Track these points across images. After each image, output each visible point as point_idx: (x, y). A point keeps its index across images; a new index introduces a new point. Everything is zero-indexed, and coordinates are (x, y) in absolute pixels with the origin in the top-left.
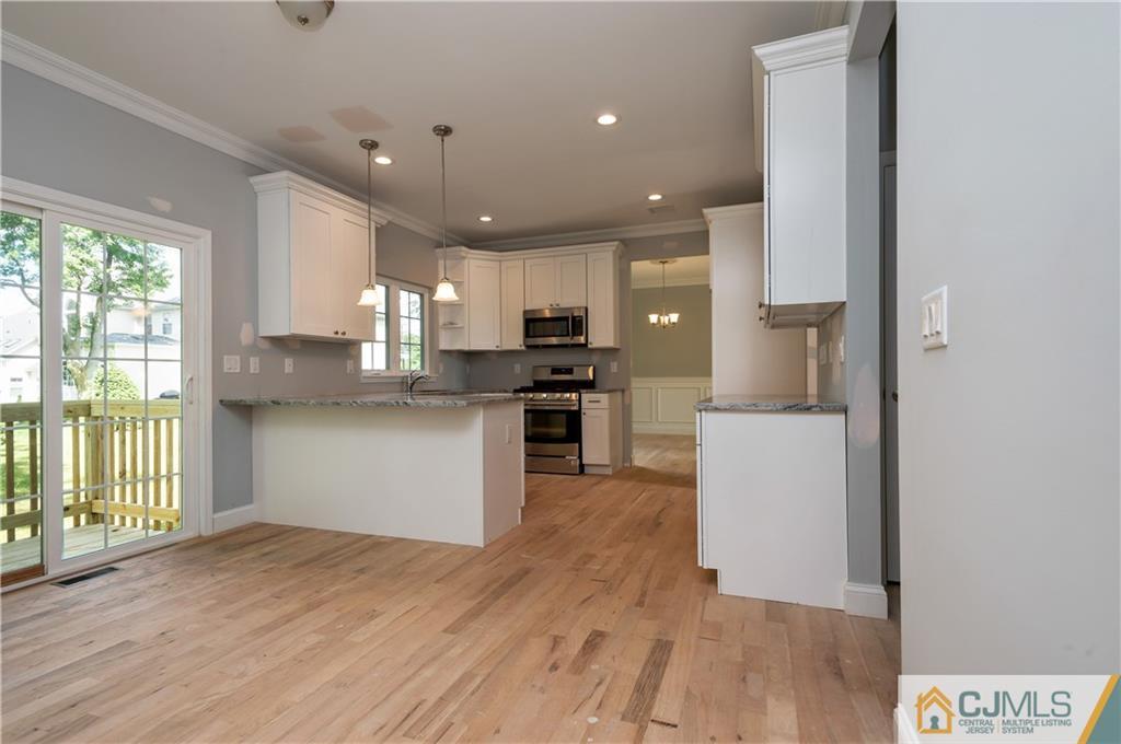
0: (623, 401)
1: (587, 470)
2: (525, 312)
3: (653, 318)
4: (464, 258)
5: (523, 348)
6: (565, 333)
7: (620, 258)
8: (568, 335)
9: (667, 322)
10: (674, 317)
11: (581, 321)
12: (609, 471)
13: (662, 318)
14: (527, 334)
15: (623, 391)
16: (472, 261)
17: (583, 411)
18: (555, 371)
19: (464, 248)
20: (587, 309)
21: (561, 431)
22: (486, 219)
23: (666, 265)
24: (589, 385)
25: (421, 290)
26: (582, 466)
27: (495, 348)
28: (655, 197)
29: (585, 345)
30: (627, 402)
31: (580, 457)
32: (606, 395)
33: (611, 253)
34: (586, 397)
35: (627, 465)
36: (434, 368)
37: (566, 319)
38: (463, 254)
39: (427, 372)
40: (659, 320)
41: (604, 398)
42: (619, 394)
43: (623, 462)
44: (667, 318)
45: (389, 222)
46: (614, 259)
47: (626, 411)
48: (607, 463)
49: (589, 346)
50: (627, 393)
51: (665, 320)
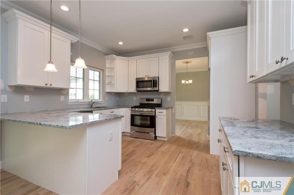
0: (172, 112)
1: (158, 138)
2: (137, 79)
3: (183, 82)
4: (115, 59)
5: (136, 91)
6: (151, 86)
7: (172, 59)
8: (152, 87)
9: (188, 83)
10: (191, 81)
11: (156, 82)
12: (166, 139)
13: (186, 82)
14: (137, 86)
15: (172, 108)
16: (117, 60)
17: (156, 116)
18: (148, 100)
19: (114, 55)
20: (159, 77)
21: (148, 123)
22: (121, 43)
23: (188, 64)
24: (159, 106)
25: (100, 70)
26: (156, 137)
27: (126, 92)
28: (186, 30)
29: (158, 91)
30: (174, 112)
31: (155, 133)
32: (165, 110)
33: (168, 56)
34: (158, 110)
35: (173, 135)
36: (104, 98)
37: (151, 81)
38: (114, 57)
39: (101, 100)
40: (185, 82)
41: (164, 111)
42: (171, 109)
43: (172, 134)
44: (188, 82)
45: (78, 41)
46: (169, 59)
47: (173, 115)
48: (165, 136)
49: (159, 91)
50: (173, 109)
51: (187, 82)
